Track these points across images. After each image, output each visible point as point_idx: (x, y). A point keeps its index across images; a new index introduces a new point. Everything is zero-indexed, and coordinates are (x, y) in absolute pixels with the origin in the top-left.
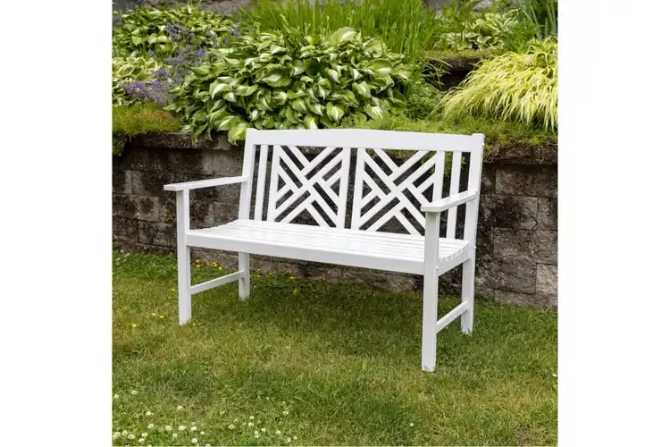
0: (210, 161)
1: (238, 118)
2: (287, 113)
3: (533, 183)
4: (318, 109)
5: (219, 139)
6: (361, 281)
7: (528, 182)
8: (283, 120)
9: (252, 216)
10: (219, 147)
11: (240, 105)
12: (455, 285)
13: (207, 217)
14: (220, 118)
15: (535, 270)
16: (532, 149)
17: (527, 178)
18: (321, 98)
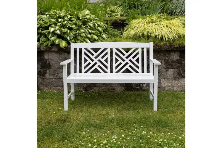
0: (48, 55)
1: (61, 40)
2: (79, 37)
3: (160, 56)
4: (89, 36)
5: (53, 47)
6: (106, 90)
7: (159, 56)
8: (78, 40)
9: (75, 72)
10: (53, 50)
11: (62, 35)
12: (137, 87)
13: (46, 74)
14: (55, 40)
15: (161, 80)
16: (161, 46)
17: (158, 54)
18: (90, 33)
